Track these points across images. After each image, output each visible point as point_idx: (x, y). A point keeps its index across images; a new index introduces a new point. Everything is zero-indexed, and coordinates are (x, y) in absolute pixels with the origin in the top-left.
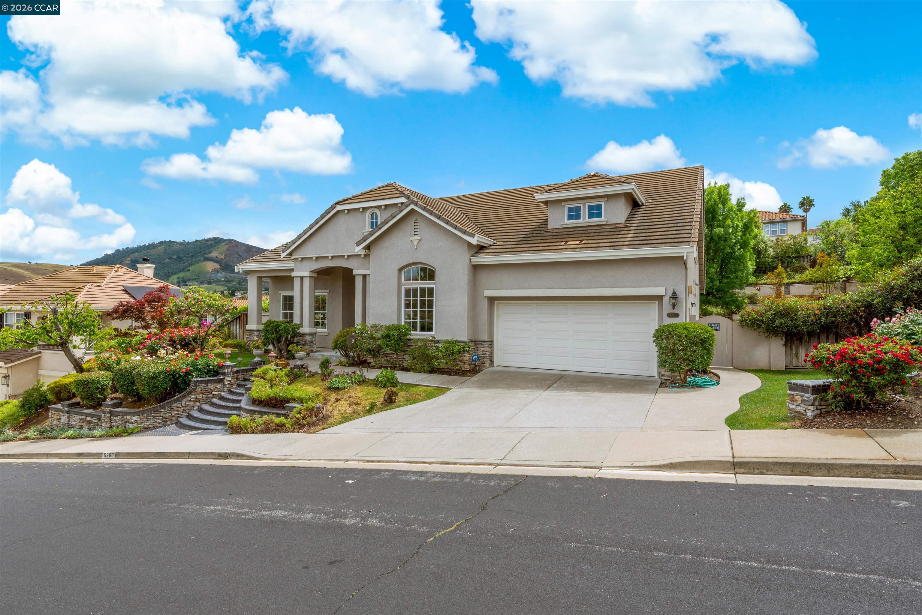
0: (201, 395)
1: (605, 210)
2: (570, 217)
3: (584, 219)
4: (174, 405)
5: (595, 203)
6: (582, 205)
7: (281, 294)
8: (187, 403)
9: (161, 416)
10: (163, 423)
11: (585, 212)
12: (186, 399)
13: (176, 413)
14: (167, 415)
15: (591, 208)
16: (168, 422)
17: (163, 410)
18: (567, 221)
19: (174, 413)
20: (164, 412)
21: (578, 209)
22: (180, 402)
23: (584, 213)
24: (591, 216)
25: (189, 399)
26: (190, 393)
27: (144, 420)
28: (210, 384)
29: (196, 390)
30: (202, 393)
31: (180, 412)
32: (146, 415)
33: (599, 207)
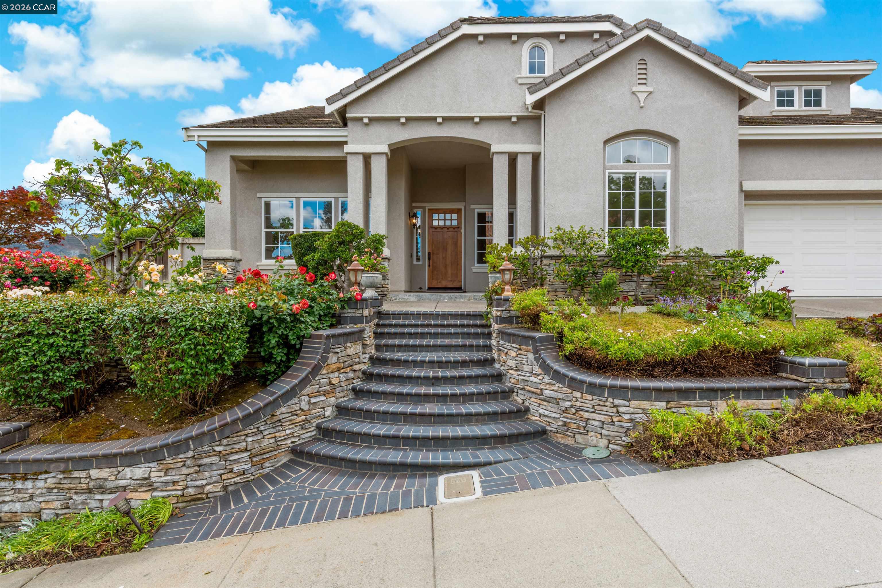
0: (336, 374)
1: (827, 96)
2: (780, 104)
3: (800, 106)
4: (283, 409)
5: (812, 87)
6: (796, 90)
7: (263, 200)
8: (313, 400)
9: (246, 450)
10: (253, 469)
11: (798, 98)
12: (308, 390)
13: (288, 432)
14: (265, 443)
15: (808, 93)
16: (267, 464)
17: (251, 429)
18: (776, 108)
19: (283, 433)
20: (254, 434)
21: (791, 94)
22: (295, 400)
23: (800, 98)
24: (807, 103)
25: (315, 388)
26: (316, 370)
27: (185, 471)
28: (349, 345)
29: (329, 361)
30: (338, 370)
31: (297, 429)
32: (190, 454)
33: (818, 93)
